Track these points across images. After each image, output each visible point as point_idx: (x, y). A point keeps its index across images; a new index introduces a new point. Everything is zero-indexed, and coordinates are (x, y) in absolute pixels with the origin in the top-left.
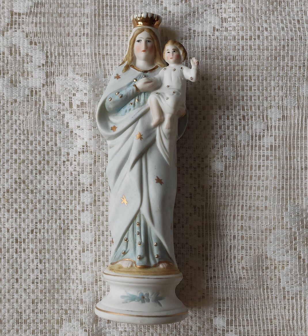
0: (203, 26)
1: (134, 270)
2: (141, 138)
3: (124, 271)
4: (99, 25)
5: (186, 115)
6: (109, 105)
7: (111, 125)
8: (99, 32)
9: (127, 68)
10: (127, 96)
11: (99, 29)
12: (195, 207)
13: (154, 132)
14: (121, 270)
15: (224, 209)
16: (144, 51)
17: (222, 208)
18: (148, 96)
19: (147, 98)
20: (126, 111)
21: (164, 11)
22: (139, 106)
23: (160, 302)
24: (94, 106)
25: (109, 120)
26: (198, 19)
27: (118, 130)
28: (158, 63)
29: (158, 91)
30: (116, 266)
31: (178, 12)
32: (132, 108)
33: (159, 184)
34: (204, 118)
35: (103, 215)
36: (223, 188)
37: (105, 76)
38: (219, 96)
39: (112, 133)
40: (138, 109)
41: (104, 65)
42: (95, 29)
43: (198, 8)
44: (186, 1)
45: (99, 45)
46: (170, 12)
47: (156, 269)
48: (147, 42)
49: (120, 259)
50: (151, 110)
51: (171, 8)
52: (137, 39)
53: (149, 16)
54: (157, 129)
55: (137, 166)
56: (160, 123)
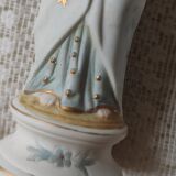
1: (56, 112)
3: (40, 111)
12: (161, 35)
14: (36, 106)
23: (88, 168)
30: (30, 99)
47: (90, 117)
49: (40, 88)
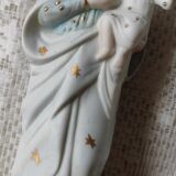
2: (77, 74)
5: (143, 51)
6: (43, 17)
7: (40, 45)
10: (70, 9)
12: (126, 163)
13: (98, 68)
15: (161, 171)
17: (158, 169)
18: (99, 15)
20: (65, 30)
22: (83, 28)
24: (26, 12)
25: (39, 36)
27: (48, 55)
29: (114, 12)
32: (74, 28)
33: (89, 146)
34: (161, 56)
35: (11, 149)
36: (165, 146)
39: (40, 57)
40: (82, 31)
50: (99, 38)
54: (103, 65)
55: (63, 113)
56: (108, 57)
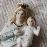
0: (43, 11)
4: (6, 3)
8: (5, 6)
9: (12, 23)
11: (6, 5)
16: (20, 18)
19: (17, 38)
21: (30, 3)
26: (42, 8)
28: (24, 23)
29: (22, 37)
31: (35, 4)
37: (5, 22)
38: (44, 38)
41: (5, 18)
42: (4, 4)
43: (43, 4)
44: (39, 1)
45: (4, 10)
46: (32, 3)
48: (21, 15)
51: (33, 2)
52: (18, 13)
53: (24, 5)
